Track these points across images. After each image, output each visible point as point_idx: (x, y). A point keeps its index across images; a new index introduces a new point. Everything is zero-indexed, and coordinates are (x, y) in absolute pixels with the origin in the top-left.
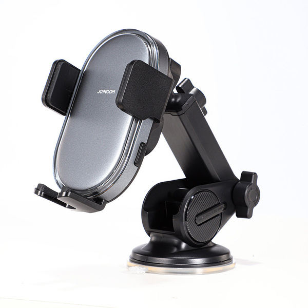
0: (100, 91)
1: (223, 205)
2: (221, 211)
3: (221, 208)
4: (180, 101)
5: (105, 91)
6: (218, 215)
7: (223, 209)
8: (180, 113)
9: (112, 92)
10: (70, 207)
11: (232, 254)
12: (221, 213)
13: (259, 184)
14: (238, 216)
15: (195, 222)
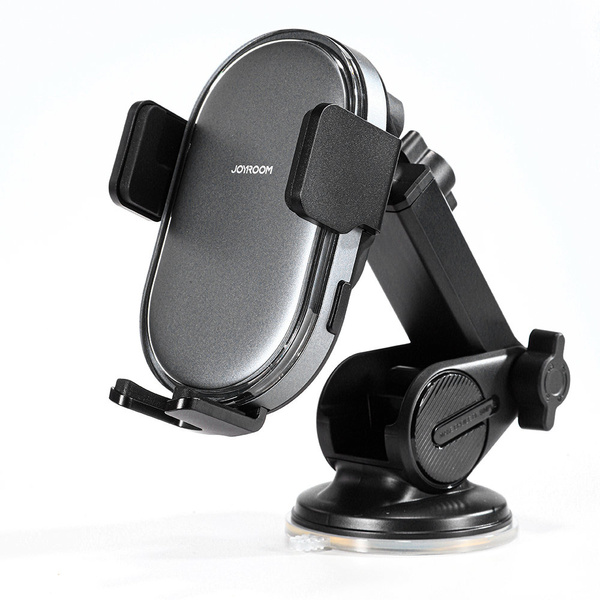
0: (237, 168)
1: (491, 402)
2: (487, 415)
3: (486, 410)
4: (399, 180)
5: (250, 169)
6: (482, 423)
7: (490, 410)
8: (401, 206)
9: (265, 171)
10: (187, 426)
11: (511, 507)
12: (488, 420)
13: (567, 356)
14: (523, 424)
15: (433, 440)
